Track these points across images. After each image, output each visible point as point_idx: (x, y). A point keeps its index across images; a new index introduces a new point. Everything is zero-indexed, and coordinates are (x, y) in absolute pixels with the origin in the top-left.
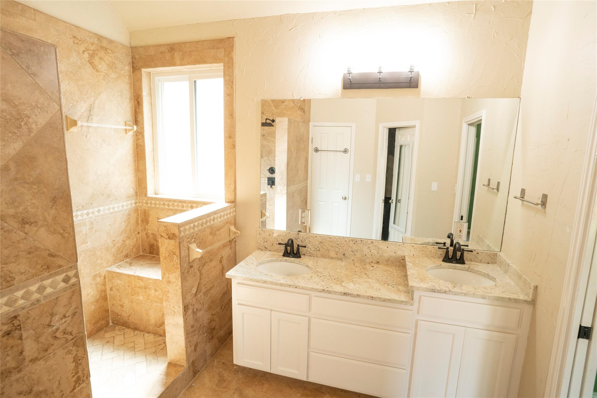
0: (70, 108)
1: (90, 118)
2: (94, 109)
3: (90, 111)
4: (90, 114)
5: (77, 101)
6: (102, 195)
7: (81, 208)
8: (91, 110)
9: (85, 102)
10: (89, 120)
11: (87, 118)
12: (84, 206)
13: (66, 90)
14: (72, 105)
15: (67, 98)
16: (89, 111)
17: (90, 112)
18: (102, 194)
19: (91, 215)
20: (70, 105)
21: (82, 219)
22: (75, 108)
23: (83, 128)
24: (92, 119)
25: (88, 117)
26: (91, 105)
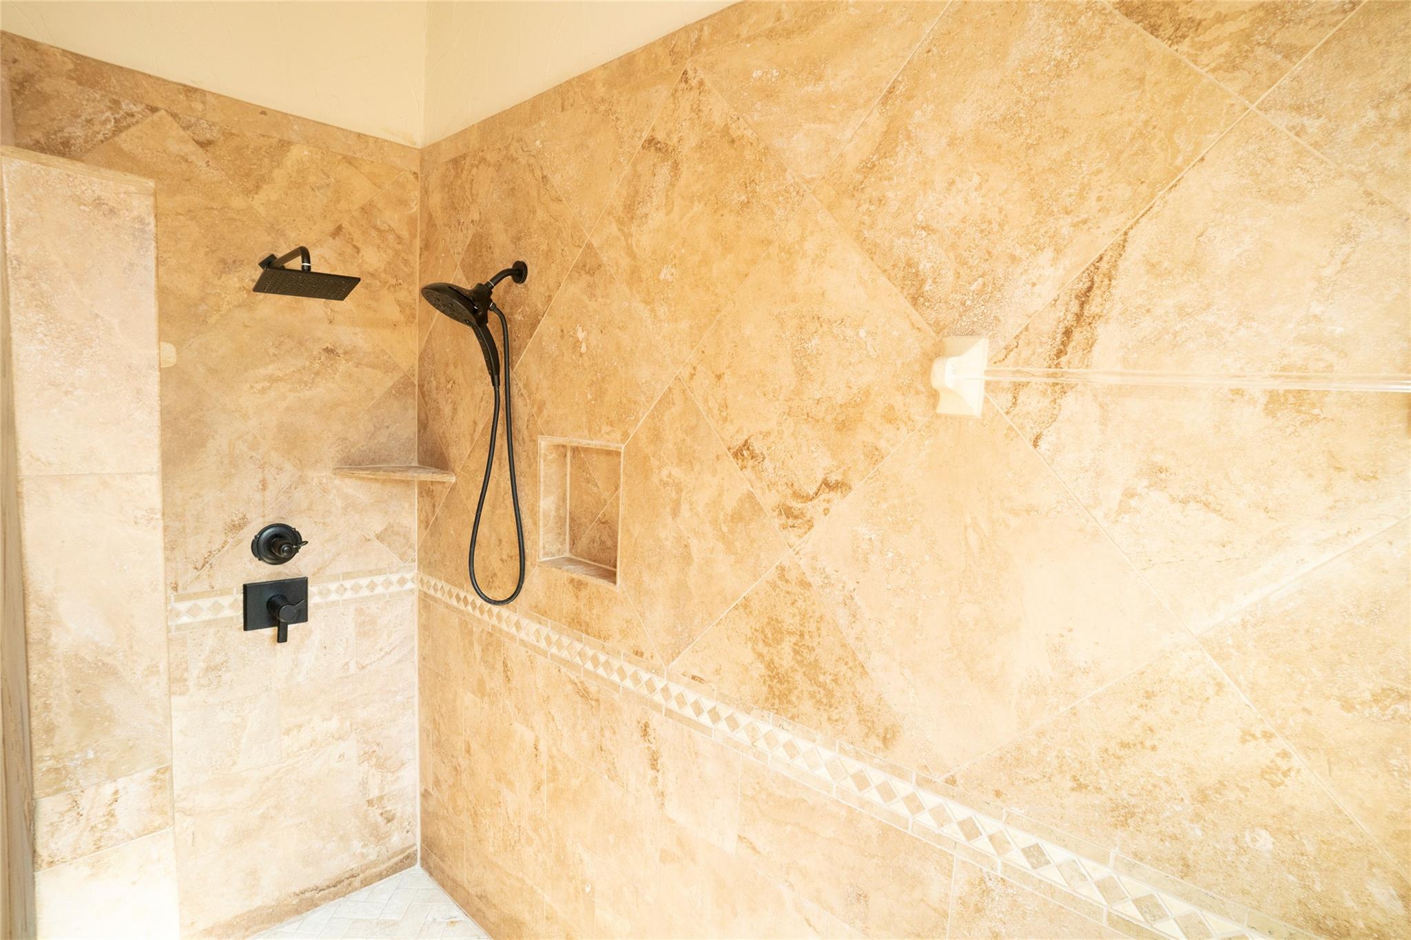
0: (968, 303)
1: (1077, 336)
2: (1114, 283)
3: (1084, 297)
4: (1079, 317)
5: (1013, 258)
6: (1071, 784)
7: (939, 779)
8: (1090, 289)
9: (1058, 251)
10: (1069, 349)
11: (1059, 337)
12: (960, 781)
13: (964, 221)
14: (984, 284)
15: (965, 254)
16: (1077, 297)
17: (1082, 305)
18: (1075, 778)
19: (982, 844)
20: (974, 287)
21: (937, 832)
22: (999, 296)
23: (1022, 398)
24: (1090, 345)
25: (1068, 333)
26: (1101, 258)
